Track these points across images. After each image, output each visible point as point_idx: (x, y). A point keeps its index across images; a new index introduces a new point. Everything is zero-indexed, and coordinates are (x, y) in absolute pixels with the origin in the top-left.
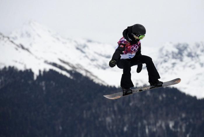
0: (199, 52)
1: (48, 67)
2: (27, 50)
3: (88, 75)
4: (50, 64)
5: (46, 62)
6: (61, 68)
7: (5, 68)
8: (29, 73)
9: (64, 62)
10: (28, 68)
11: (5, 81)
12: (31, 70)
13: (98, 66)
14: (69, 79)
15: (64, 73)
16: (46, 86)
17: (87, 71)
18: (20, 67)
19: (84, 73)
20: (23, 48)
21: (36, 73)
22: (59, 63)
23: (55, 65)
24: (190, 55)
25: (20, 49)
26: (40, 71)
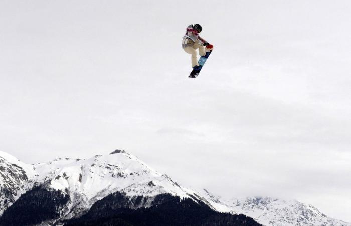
0: (267, 202)
1: (188, 197)
2: (179, 186)
3: (208, 204)
4: (189, 195)
5: (187, 194)
6: (194, 198)
7: (166, 194)
8: (178, 198)
9: (196, 196)
10: (178, 195)
11: (165, 200)
12: (179, 197)
13: (213, 201)
14: (197, 204)
15: (195, 201)
16: (185, 206)
17: (207, 202)
18: (174, 195)
19: (205, 203)
20: (177, 185)
21: (181, 199)
22: (194, 196)
23: (191, 196)
24: (262, 203)
25: (175, 185)
26: (183, 198)
